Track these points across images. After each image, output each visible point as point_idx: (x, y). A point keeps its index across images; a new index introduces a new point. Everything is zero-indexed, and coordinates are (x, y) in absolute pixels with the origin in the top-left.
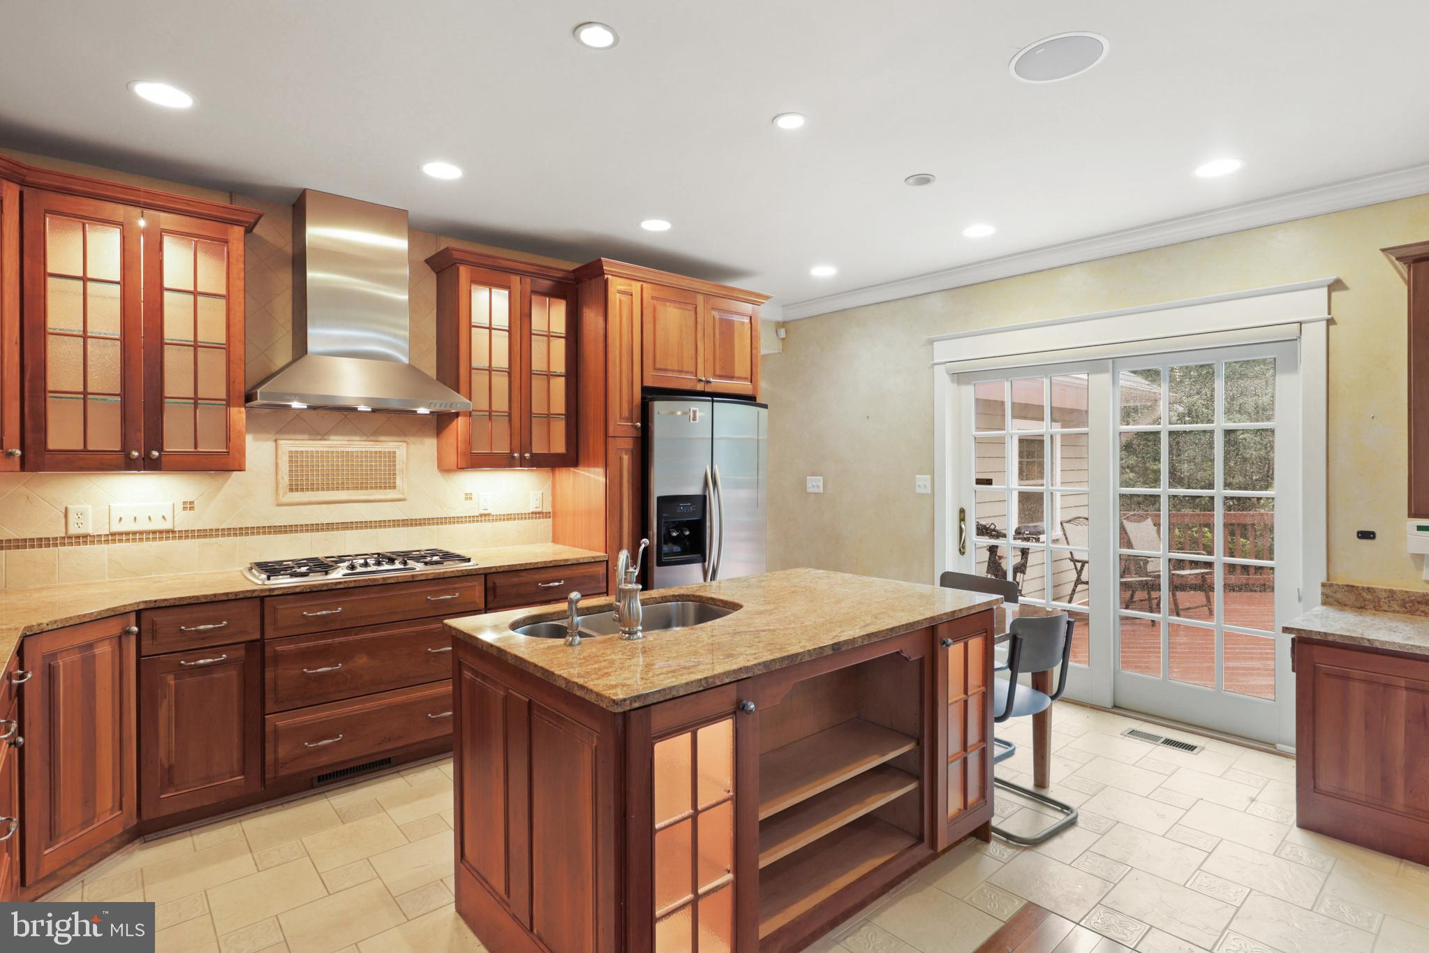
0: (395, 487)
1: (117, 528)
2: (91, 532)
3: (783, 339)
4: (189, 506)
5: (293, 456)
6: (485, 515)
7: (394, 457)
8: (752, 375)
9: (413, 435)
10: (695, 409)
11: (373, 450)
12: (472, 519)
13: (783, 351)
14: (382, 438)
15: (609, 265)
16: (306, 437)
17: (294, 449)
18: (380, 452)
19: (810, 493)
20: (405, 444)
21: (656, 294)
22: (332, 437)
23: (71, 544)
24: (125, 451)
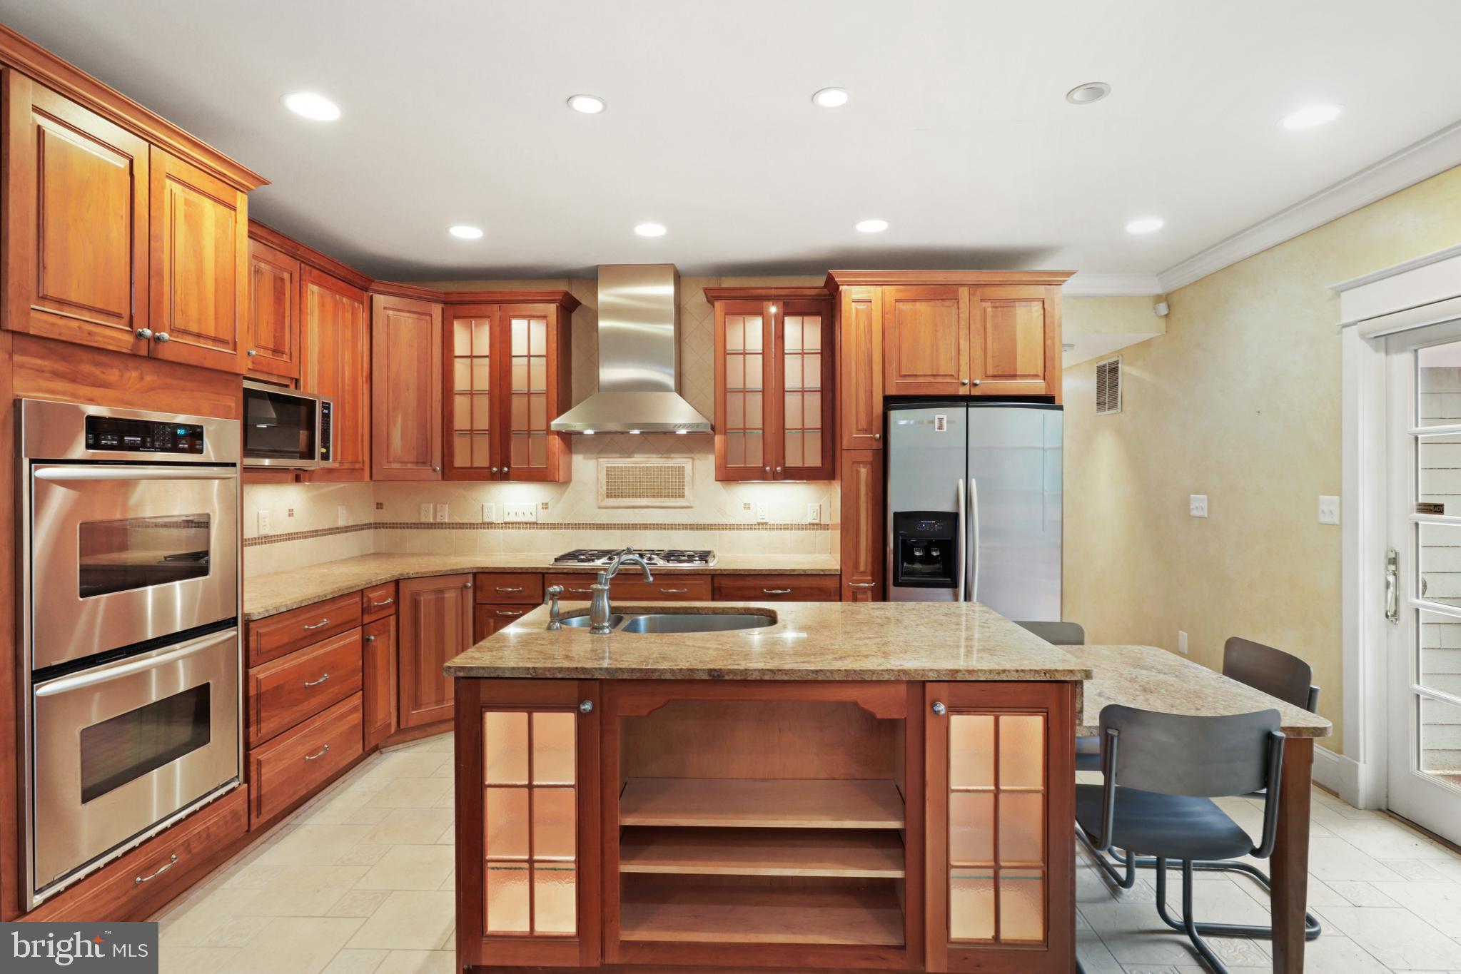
0: (683, 496)
1: (508, 519)
2: (494, 522)
3: (1167, 316)
4: (545, 506)
5: (609, 470)
6: (763, 524)
7: (683, 471)
8: (1045, 371)
9: (699, 452)
10: (941, 416)
11: (667, 465)
12: (751, 527)
13: (1167, 332)
14: (673, 455)
15: (839, 275)
16: (618, 455)
17: (610, 465)
18: (672, 467)
19: (1193, 517)
20: (690, 460)
21: (900, 296)
22: (636, 456)
23: (484, 528)
24: (490, 467)
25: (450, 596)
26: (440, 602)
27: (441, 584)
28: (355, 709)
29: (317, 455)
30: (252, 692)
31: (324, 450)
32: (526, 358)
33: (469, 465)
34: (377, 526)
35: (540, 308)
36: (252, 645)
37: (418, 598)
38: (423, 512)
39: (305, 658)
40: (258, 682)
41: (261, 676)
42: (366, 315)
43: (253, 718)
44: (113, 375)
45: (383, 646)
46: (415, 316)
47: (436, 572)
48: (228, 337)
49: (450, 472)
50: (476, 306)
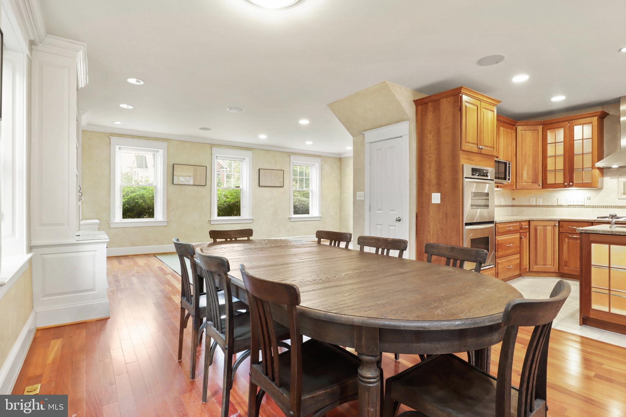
1: (570, 204)
2: (563, 205)
4: (589, 199)
5: (624, 183)
23: (558, 207)
24: (564, 183)
25: (549, 228)
26: (545, 230)
27: (546, 223)
28: (518, 258)
29: (507, 179)
30: (496, 243)
31: (509, 177)
32: (582, 140)
33: (554, 183)
34: (513, 206)
35: (588, 120)
36: (496, 230)
37: (537, 228)
38: (531, 201)
39: (506, 238)
40: (498, 240)
41: (498, 239)
42: (515, 134)
43: (496, 250)
44: (474, 158)
45: (525, 241)
46: (532, 131)
47: (544, 219)
48: (493, 146)
49: (545, 185)
50: (557, 124)
